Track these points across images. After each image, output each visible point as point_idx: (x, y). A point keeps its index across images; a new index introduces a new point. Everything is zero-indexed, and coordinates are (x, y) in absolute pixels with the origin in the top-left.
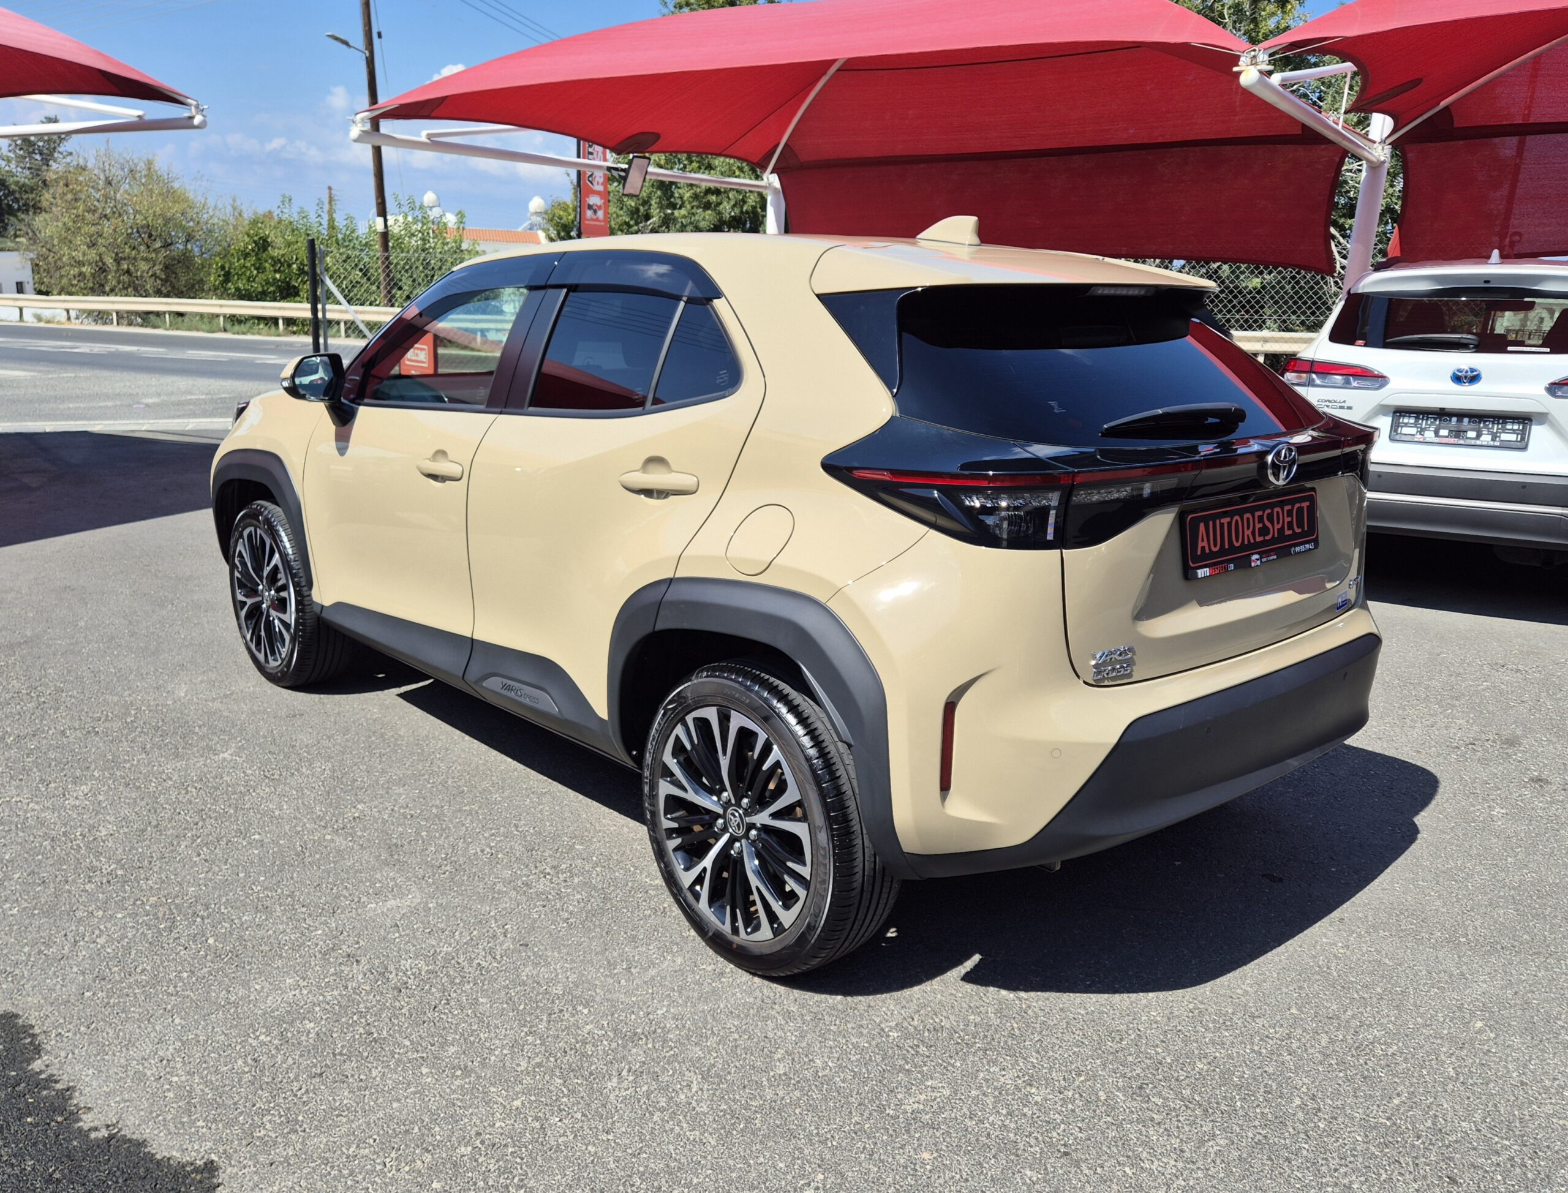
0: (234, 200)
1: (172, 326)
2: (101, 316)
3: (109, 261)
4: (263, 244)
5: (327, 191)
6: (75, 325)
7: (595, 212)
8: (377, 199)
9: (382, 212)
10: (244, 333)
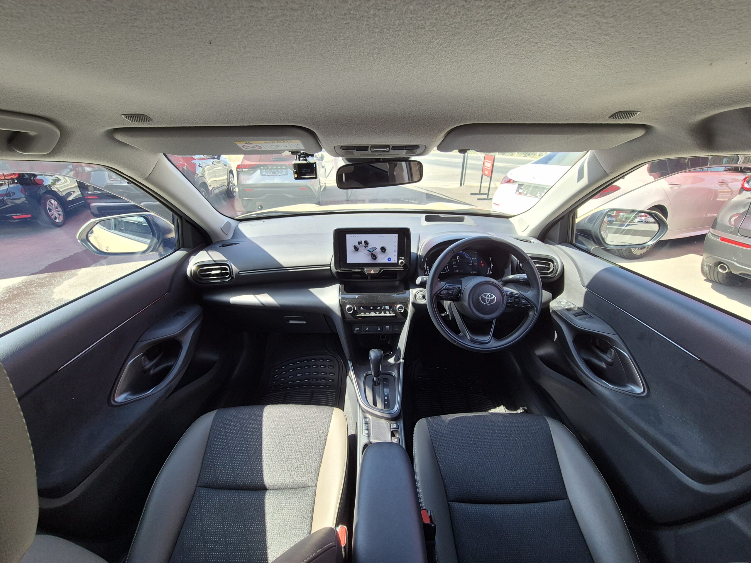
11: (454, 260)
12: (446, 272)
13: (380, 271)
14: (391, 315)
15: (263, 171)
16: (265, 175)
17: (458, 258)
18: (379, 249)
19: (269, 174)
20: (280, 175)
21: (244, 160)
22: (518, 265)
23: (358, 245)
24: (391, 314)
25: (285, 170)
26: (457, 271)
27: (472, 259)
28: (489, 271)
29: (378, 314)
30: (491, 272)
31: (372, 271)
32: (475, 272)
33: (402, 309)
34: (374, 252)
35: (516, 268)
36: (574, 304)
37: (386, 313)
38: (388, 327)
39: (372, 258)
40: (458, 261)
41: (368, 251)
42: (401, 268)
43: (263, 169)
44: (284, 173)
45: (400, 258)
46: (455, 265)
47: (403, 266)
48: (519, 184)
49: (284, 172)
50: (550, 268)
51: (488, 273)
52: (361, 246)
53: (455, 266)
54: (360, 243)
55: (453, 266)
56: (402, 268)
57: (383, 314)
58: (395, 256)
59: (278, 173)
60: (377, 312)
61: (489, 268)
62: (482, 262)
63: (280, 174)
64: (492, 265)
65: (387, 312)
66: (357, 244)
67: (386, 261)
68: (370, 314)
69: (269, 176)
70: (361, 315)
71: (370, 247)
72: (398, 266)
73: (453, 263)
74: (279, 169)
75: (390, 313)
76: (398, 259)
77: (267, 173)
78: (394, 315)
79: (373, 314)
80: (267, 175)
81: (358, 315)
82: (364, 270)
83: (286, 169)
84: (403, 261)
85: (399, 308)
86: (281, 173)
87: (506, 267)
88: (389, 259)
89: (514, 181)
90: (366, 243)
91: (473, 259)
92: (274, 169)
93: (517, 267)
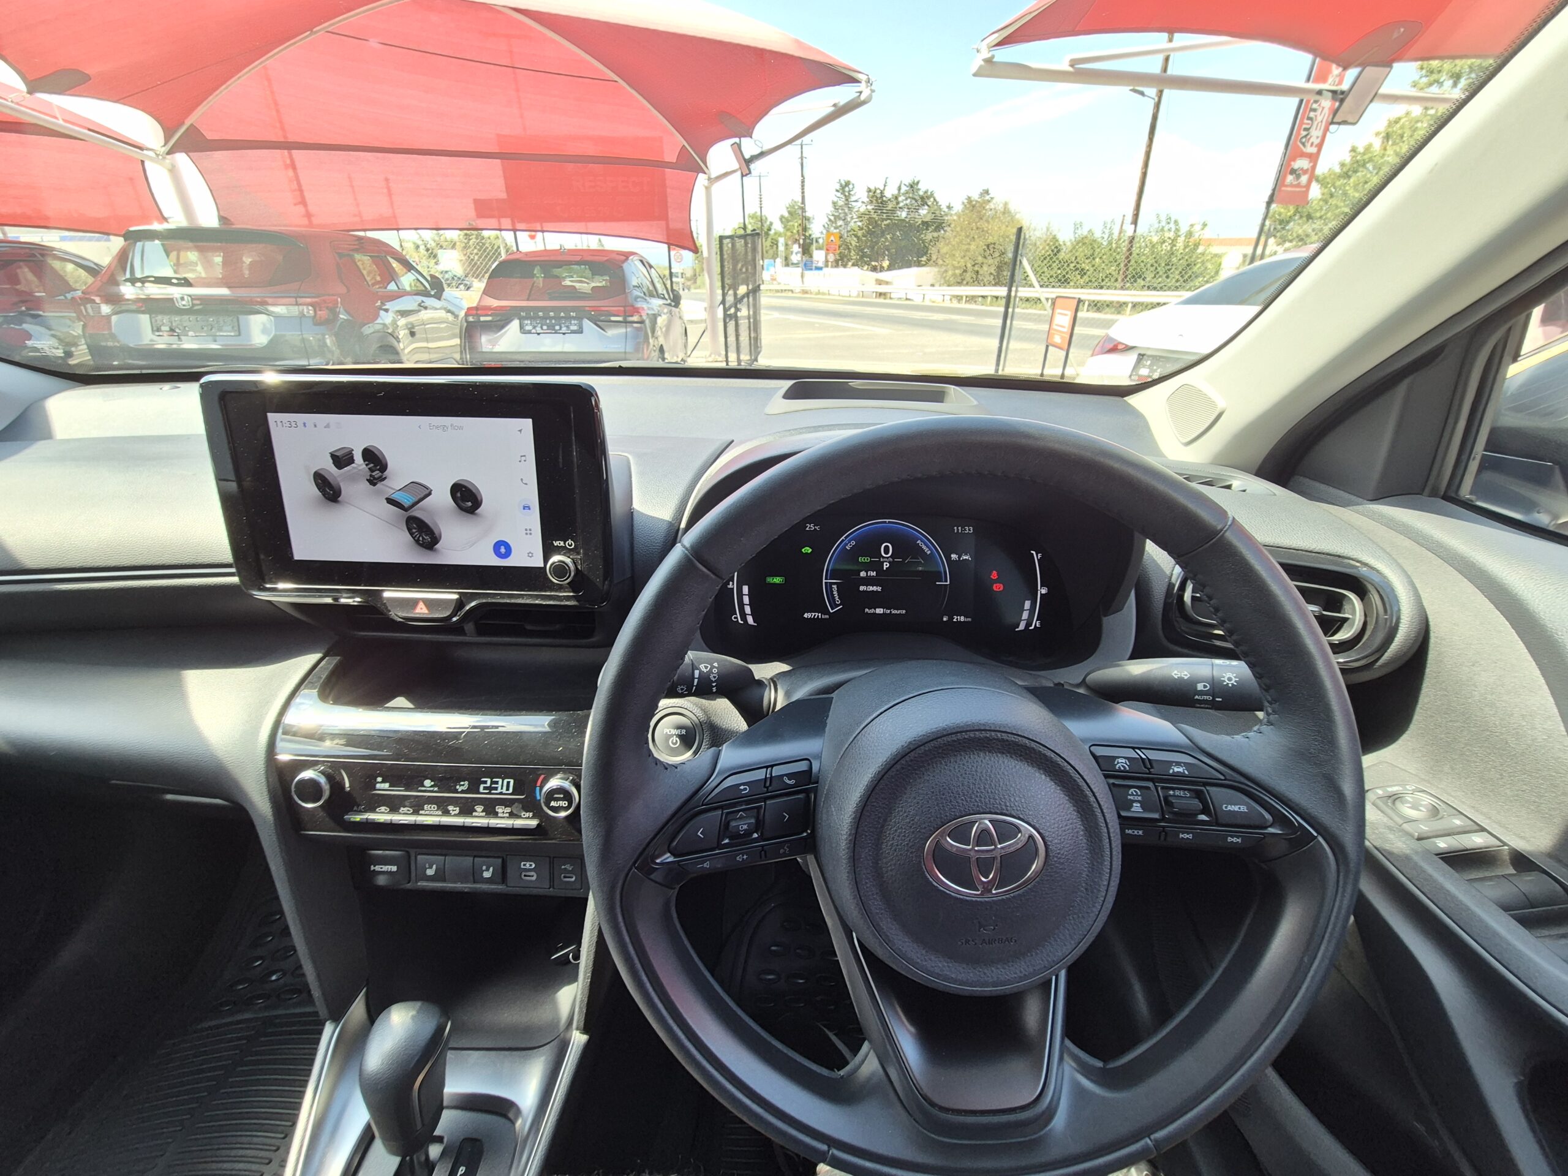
0: (1049, 224)
1: (991, 305)
2: (959, 298)
3: (969, 265)
4: (1057, 250)
5: (1122, 217)
6: (947, 304)
7: (1298, 177)
8: (1134, 210)
9: (1135, 222)
10: (1027, 308)
11: (867, 560)
12: (826, 612)
13: (460, 604)
14: (519, 823)
15: (526, 322)
16: (529, 332)
17: (886, 551)
18: (441, 498)
19: (539, 330)
20: (564, 334)
21: (484, 296)
22: (1174, 598)
23: (333, 469)
24: (519, 817)
25: (576, 322)
26: (879, 611)
27: (948, 558)
28: (1025, 615)
29: (454, 819)
30: (1037, 623)
31: (421, 605)
32: (962, 619)
33: (564, 804)
34: (422, 509)
35: (1160, 616)
36: (1483, 829)
37: (495, 815)
38: (529, 865)
39: (417, 541)
40: (886, 566)
41: (390, 501)
42: (565, 598)
43: (526, 318)
44: (575, 328)
45: (556, 543)
46: (868, 581)
47: (573, 586)
48: (1140, 354)
49: (575, 325)
50: (1345, 620)
51: (1022, 627)
52: (353, 478)
53: (871, 588)
54: (342, 460)
55: (862, 588)
56: (568, 598)
57: (479, 820)
58: (528, 532)
59: (560, 329)
60: (450, 808)
61: (1027, 604)
62: (994, 575)
63: (564, 330)
64: (1044, 591)
65: (500, 809)
66: (328, 466)
67: (484, 557)
68: (416, 812)
69: (539, 334)
70: (372, 816)
71: (398, 479)
72: (547, 585)
73: (863, 574)
74: (562, 317)
75: (512, 815)
76: (547, 553)
77: (534, 327)
78: (534, 823)
79: (430, 817)
80: (534, 331)
81: (358, 818)
82: (381, 598)
83: (579, 319)
84: (568, 561)
85: (551, 795)
86: (568, 327)
87: (1110, 603)
88: (502, 548)
89: (1126, 346)
90: (375, 460)
91: (954, 556)
92: (551, 318)
93: (1167, 605)
